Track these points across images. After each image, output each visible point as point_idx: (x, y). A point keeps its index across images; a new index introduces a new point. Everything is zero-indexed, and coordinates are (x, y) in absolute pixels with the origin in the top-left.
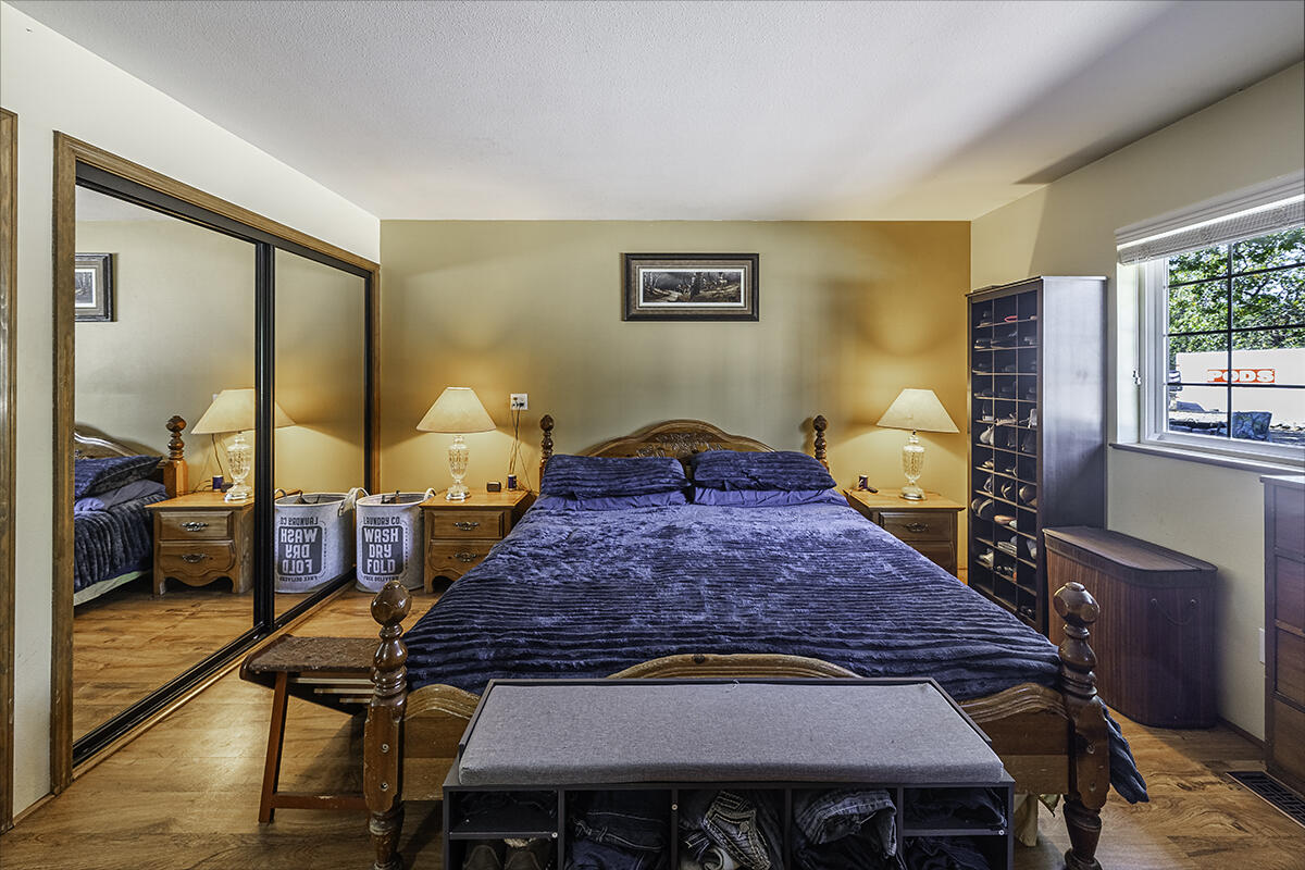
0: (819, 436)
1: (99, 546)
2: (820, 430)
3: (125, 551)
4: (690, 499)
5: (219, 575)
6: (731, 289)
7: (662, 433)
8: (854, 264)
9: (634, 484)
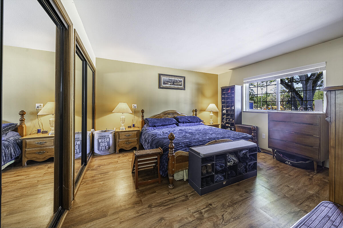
0: (196, 113)
1: (7, 151)
2: (196, 112)
3: (14, 153)
4: (178, 126)
5: (50, 157)
6: (180, 83)
7: (168, 113)
8: (201, 81)
9: (167, 123)
